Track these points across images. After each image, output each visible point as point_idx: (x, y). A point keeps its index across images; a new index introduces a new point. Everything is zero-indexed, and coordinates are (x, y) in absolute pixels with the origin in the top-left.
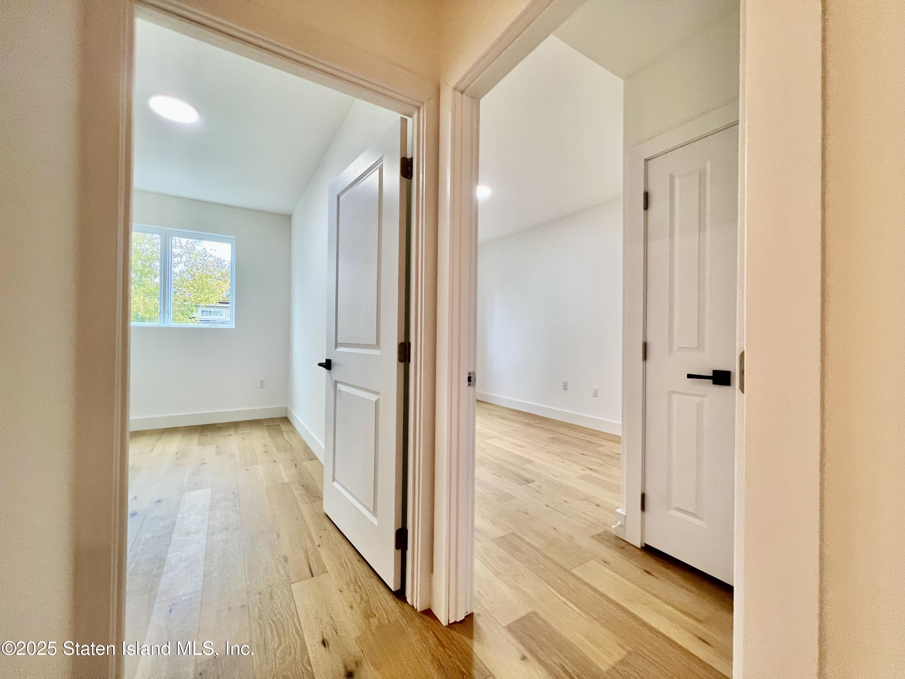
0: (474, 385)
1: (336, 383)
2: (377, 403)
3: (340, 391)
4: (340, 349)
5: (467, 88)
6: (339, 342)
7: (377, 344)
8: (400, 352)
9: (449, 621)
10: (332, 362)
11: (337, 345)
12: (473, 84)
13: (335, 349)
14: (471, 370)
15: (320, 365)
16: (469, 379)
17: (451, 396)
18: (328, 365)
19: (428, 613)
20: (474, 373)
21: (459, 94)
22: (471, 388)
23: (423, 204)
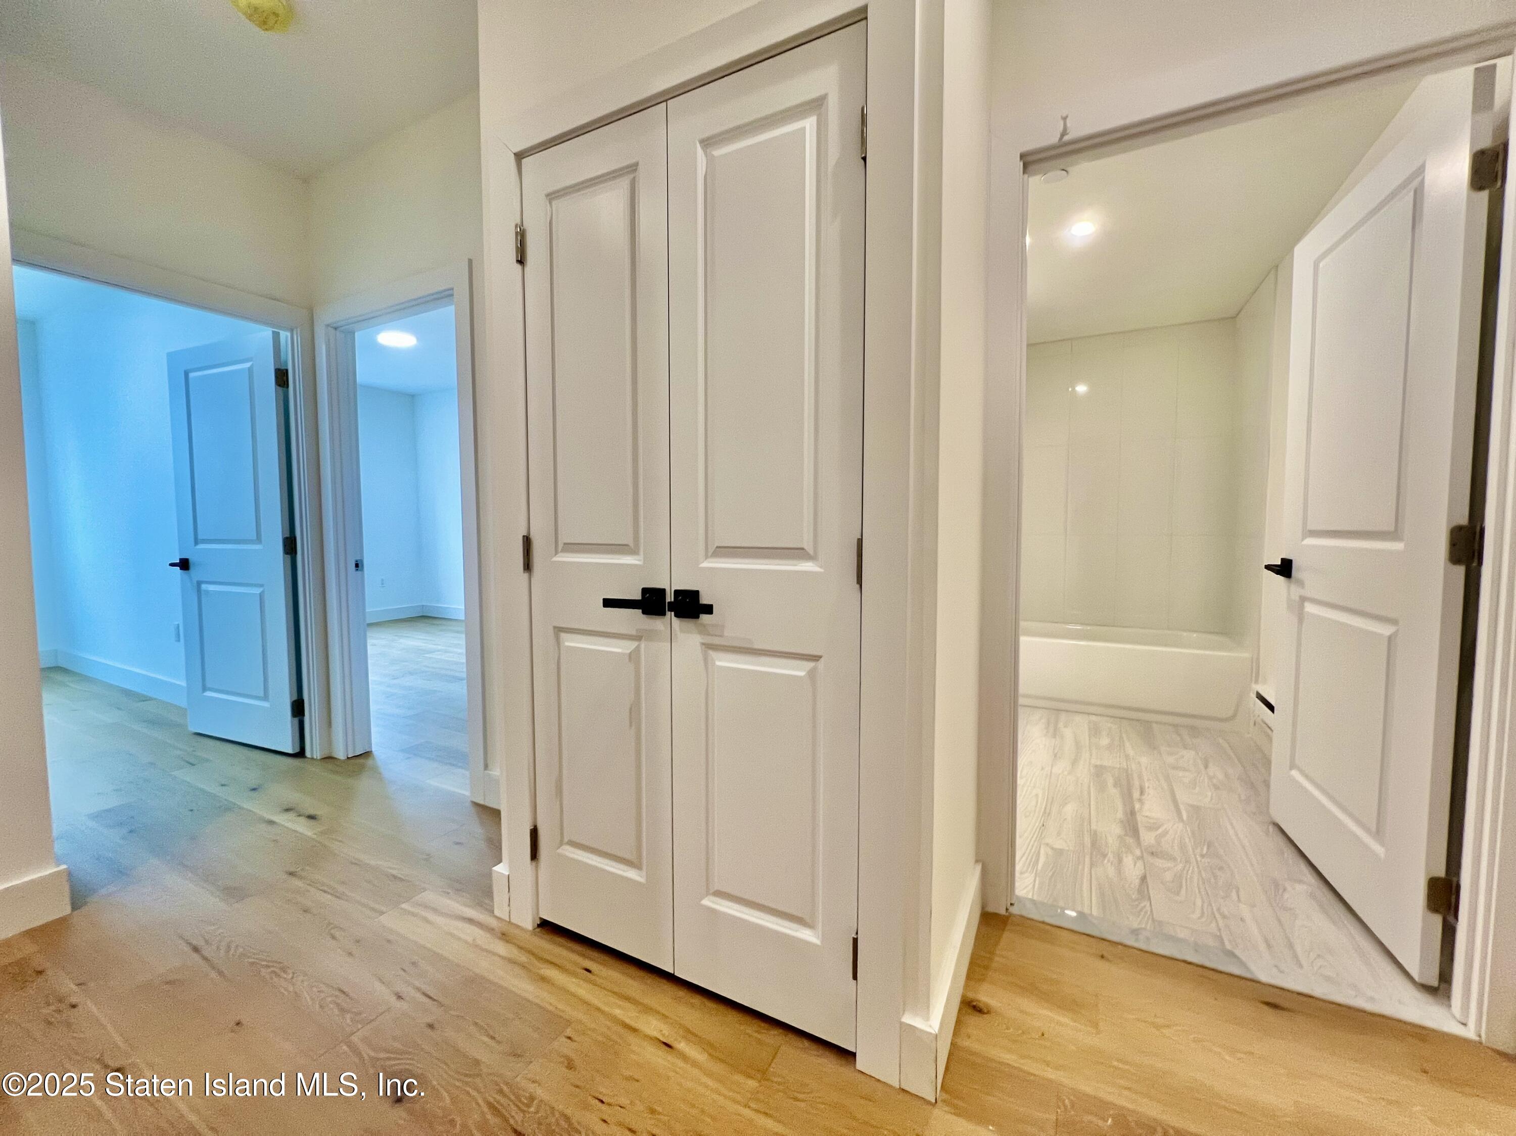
0: (362, 570)
1: (199, 583)
2: (261, 596)
3: (207, 592)
4: (201, 546)
5: (341, 327)
6: (200, 537)
7: (257, 538)
8: (285, 546)
9: (347, 755)
10: (191, 561)
11: (196, 542)
12: (347, 327)
13: (195, 546)
14: (358, 558)
15: (172, 565)
16: (357, 565)
17: (339, 572)
18: (184, 564)
19: (329, 758)
20: (362, 561)
21: (332, 331)
22: (359, 573)
23: (301, 412)
